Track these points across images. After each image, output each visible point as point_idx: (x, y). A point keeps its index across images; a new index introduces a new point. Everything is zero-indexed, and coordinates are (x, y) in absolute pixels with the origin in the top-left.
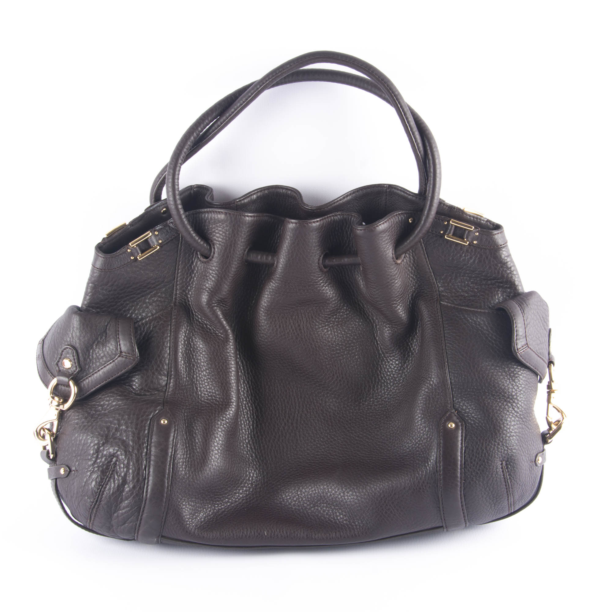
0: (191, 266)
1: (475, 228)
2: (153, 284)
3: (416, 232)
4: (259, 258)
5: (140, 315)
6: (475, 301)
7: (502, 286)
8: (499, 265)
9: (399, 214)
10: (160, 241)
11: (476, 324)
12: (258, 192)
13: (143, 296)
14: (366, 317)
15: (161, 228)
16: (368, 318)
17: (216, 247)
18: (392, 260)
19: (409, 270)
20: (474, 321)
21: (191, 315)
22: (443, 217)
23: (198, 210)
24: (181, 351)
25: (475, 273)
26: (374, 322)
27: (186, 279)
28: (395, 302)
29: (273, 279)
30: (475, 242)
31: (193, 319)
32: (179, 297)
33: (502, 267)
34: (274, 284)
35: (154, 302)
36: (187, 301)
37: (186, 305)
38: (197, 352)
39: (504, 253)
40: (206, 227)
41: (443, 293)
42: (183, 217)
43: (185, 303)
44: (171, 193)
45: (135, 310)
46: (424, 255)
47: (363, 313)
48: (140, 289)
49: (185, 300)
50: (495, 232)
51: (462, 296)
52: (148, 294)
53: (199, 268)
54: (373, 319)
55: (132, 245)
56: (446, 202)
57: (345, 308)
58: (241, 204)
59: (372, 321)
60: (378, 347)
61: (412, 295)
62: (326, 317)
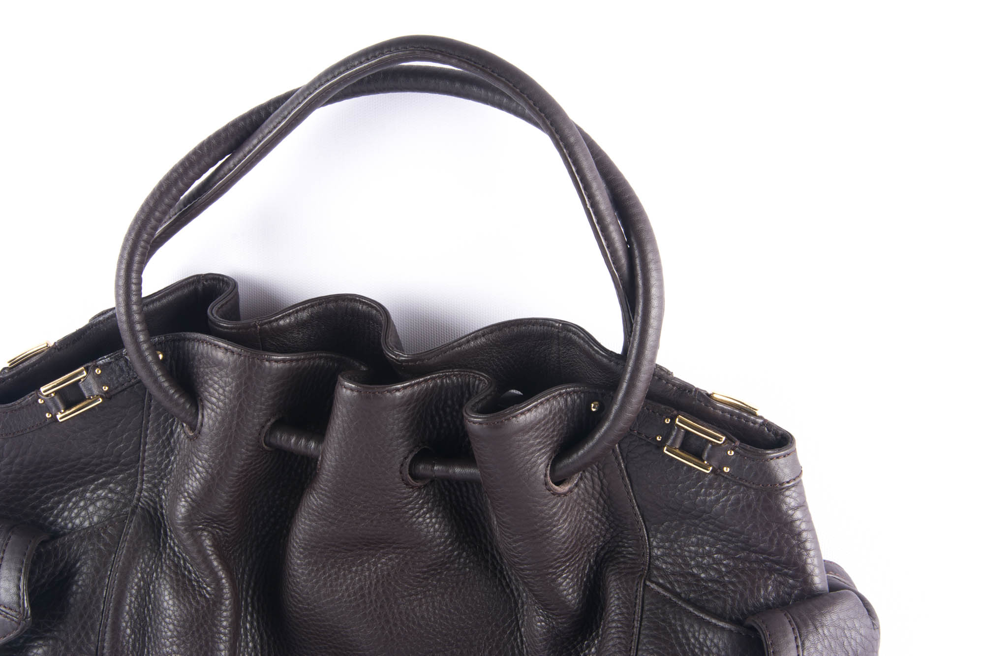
0: (168, 439)
1: (728, 438)
2: (97, 465)
3: (597, 436)
4: (294, 442)
5: (71, 522)
6: (716, 594)
7: (778, 570)
8: (774, 525)
9: (568, 393)
10: (106, 389)
11: (701, 650)
12: (312, 306)
13: (79, 485)
14: (504, 584)
15: (110, 363)
16: (508, 586)
17: (205, 413)
18: (544, 487)
19: (590, 504)
20: (700, 643)
21: (163, 536)
22: (663, 407)
23: (182, 334)
24: (127, 607)
25: (725, 533)
26: (519, 595)
27: (160, 464)
28: (551, 570)
29: (315, 490)
30: (726, 470)
31: (165, 544)
32: (146, 497)
33: (779, 530)
34: (316, 500)
35: (99, 498)
36: (158, 506)
37: (156, 514)
38: (158, 615)
39: (788, 500)
40: (195, 370)
41: (657, 562)
42: (144, 346)
43: (155, 509)
44: (121, 299)
45: (63, 510)
46: (623, 478)
47: (499, 576)
48: (70, 473)
49: (155, 503)
50: (772, 454)
51: (693, 575)
52: (92, 481)
53: (182, 446)
54: (517, 590)
55: (45, 392)
56: (675, 375)
57: (462, 560)
58: (272, 329)
59: (516, 594)
60: (522, 648)
61: (597, 554)
62: (418, 577)
